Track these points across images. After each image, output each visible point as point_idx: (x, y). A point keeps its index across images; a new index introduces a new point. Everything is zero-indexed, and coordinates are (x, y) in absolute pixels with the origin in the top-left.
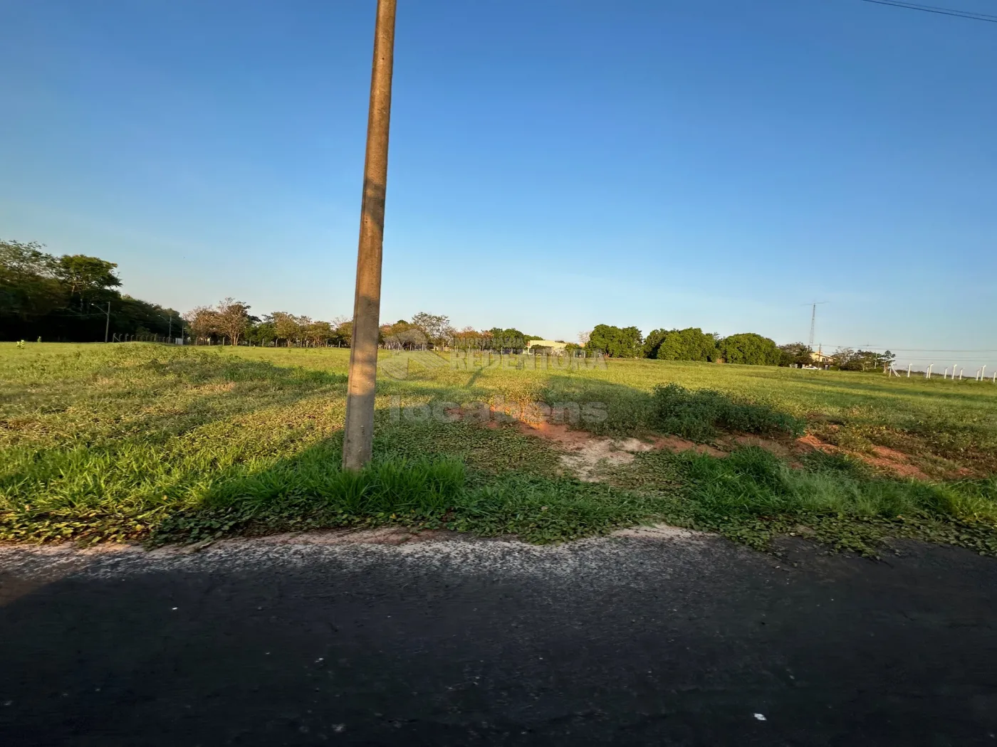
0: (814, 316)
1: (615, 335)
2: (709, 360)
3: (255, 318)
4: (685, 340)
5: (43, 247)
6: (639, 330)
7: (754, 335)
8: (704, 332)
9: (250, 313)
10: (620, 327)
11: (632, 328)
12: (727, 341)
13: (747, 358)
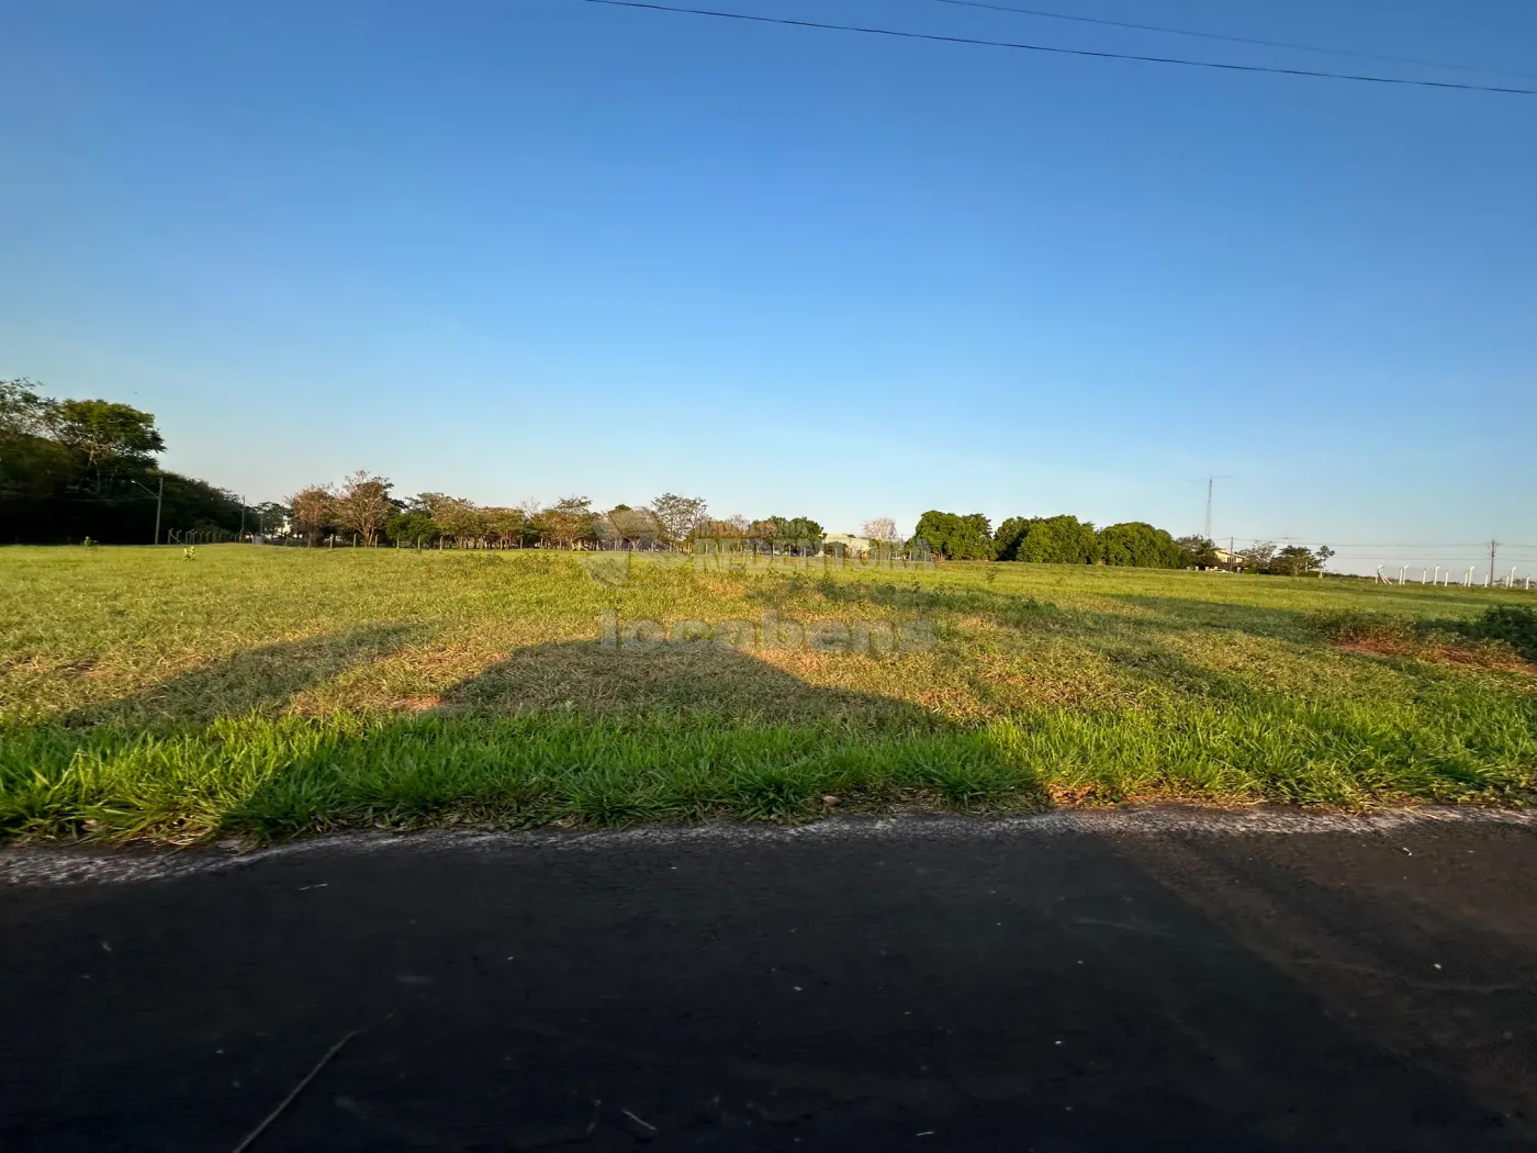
1: (955, 526)
2: (1089, 562)
3: (399, 504)
4: (1057, 533)
5: (38, 386)
6: (987, 519)
8: (1081, 521)
9: (393, 494)
10: (960, 514)
11: (976, 516)
12: (1108, 533)
13: (1137, 559)
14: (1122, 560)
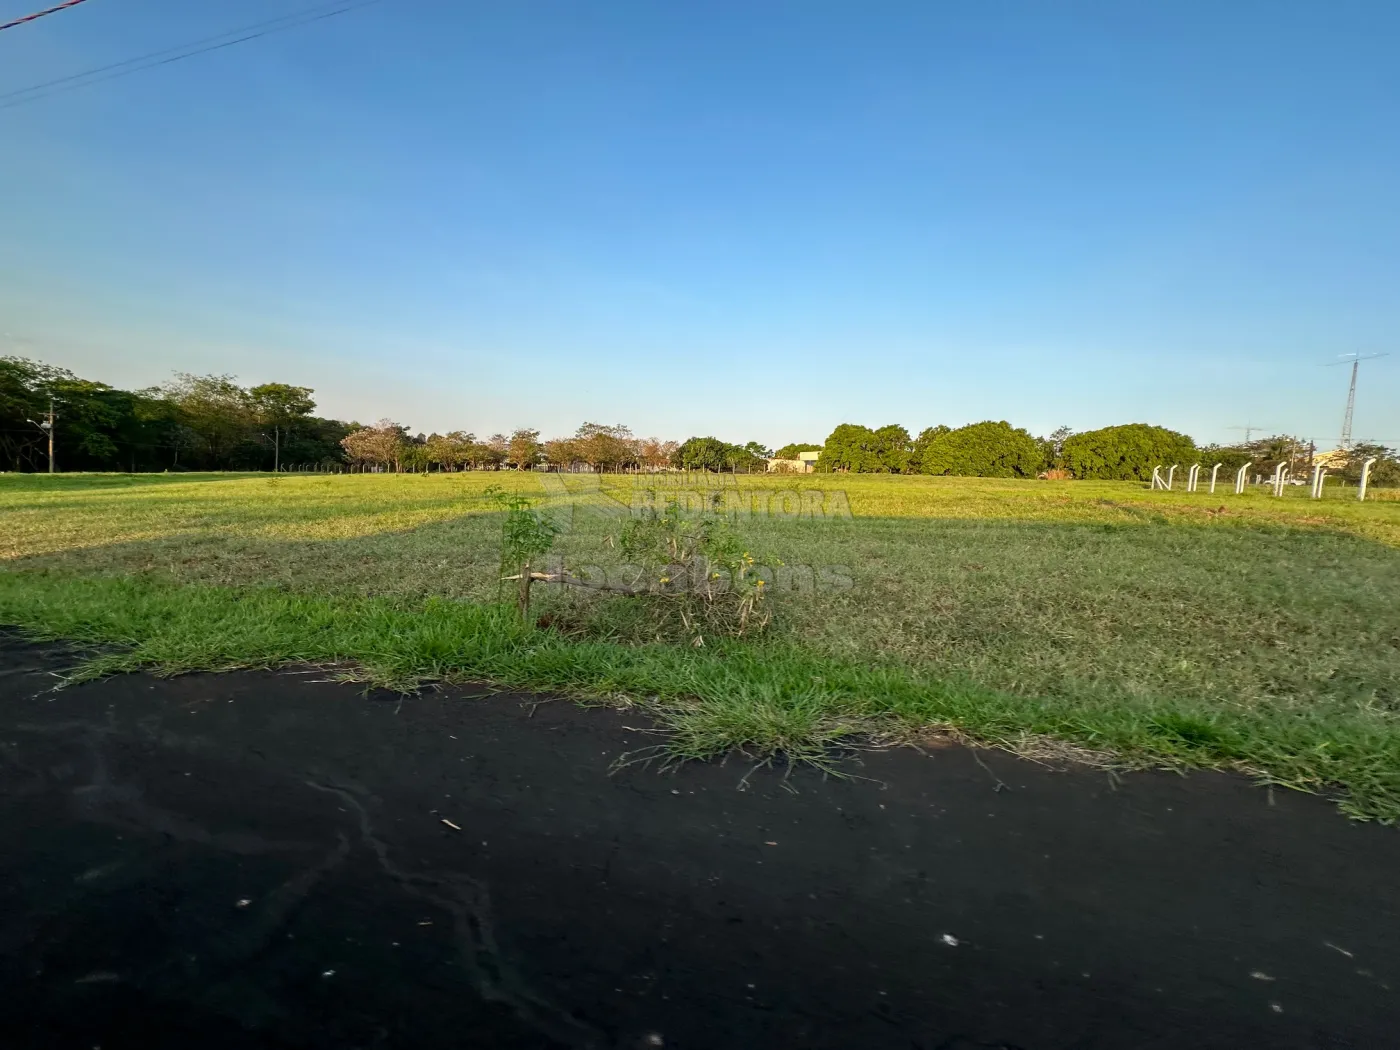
0: (1354, 380)
2: (1019, 472)
5: (233, 379)
6: (906, 429)
8: (1014, 427)
11: (895, 427)
13: (1114, 468)
14: (1091, 469)
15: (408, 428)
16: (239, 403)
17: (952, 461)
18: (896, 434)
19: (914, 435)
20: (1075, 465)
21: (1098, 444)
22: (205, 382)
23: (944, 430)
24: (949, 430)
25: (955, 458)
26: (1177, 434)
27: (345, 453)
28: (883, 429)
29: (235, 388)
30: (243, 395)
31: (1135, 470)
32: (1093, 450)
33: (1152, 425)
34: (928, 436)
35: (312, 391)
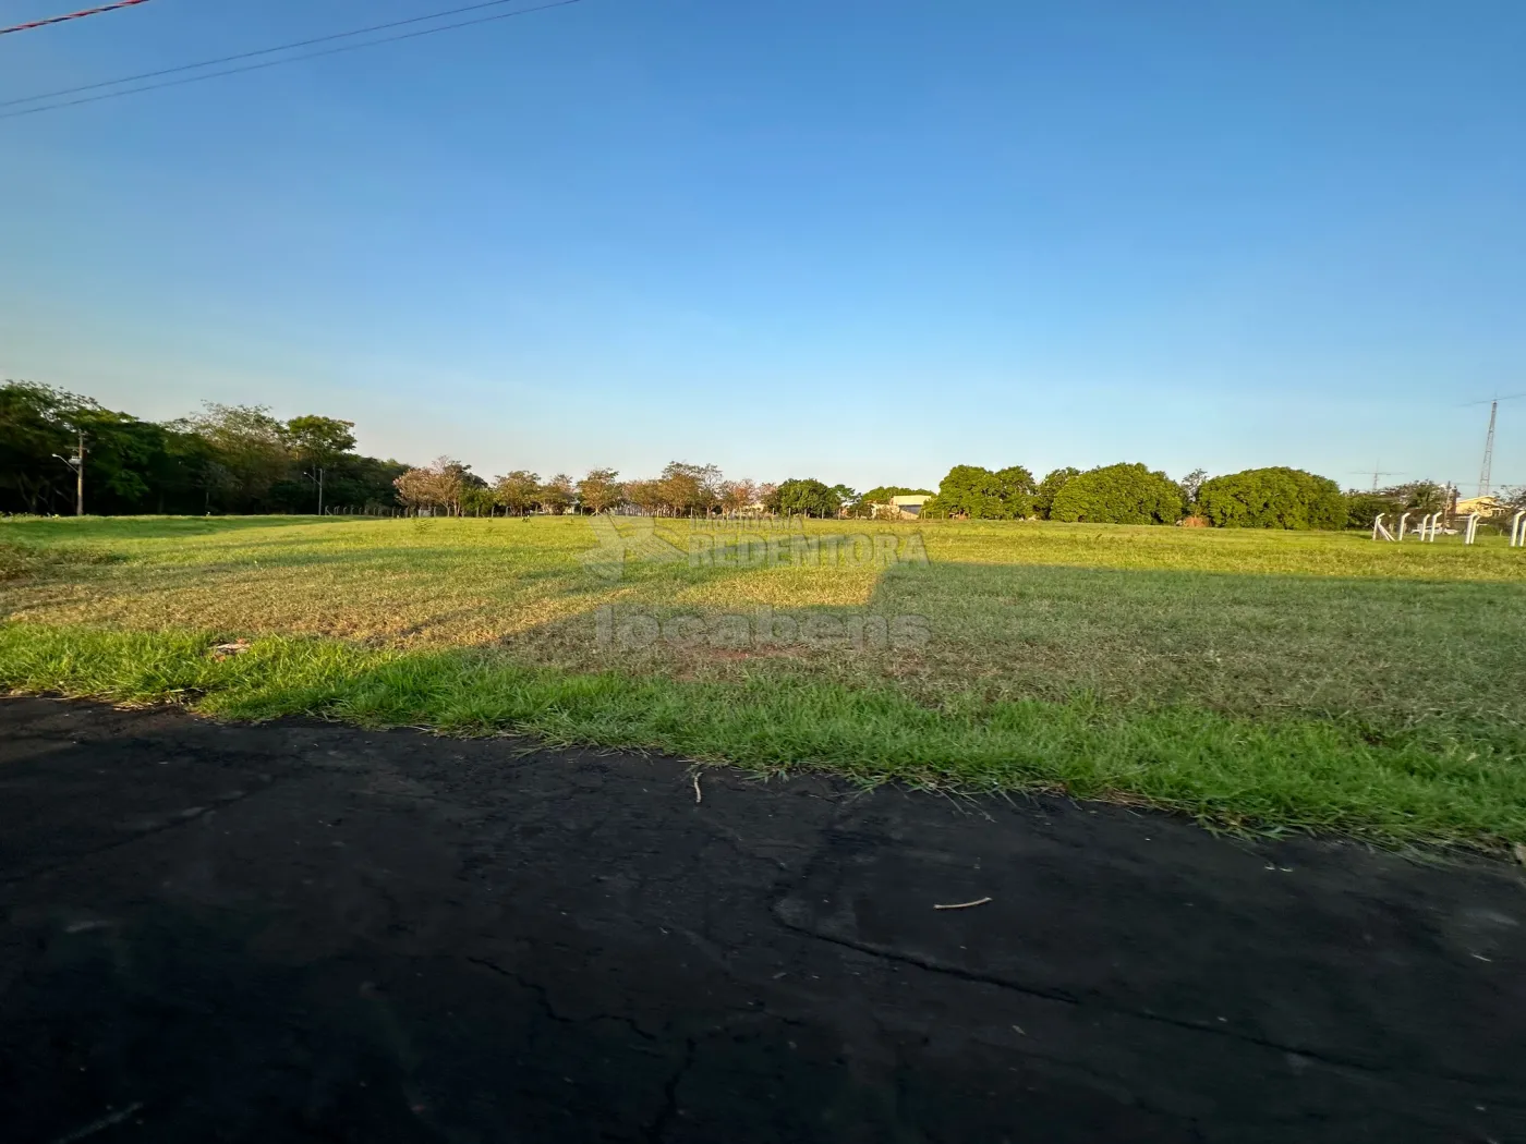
0: (1493, 422)
2: (1157, 519)
3: (481, 482)
5: (268, 411)
6: (1029, 471)
7: (1283, 471)
8: (1151, 470)
9: (474, 474)
10: (995, 467)
11: (1014, 469)
12: (1215, 485)
13: (1257, 515)
14: (1232, 516)
15: (469, 467)
16: (274, 438)
17: (1087, 506)
18: (1018, 476)
19: (1039, 478)
20: (1215, 512)
21: (1240, 489)
22: (235, 414)
23: (1073, 473)
24: (1077, 473)
25: (1091, 504)
26: (1322, 479)
27: (400, 494)
28: (1003, 471)
29: (270, 421)
30: (278, 429)
31: (1279, 517)
32: (1235, 496)
33: (1294, 468)
34: (1056, 480)
35: (352, 425)
